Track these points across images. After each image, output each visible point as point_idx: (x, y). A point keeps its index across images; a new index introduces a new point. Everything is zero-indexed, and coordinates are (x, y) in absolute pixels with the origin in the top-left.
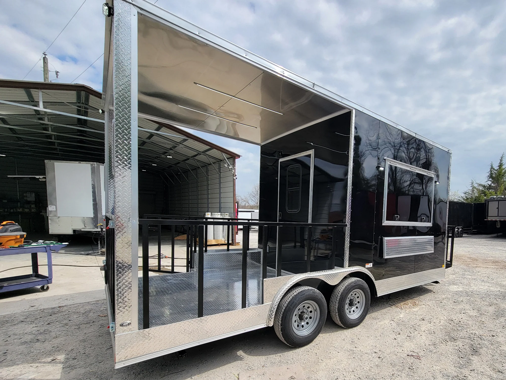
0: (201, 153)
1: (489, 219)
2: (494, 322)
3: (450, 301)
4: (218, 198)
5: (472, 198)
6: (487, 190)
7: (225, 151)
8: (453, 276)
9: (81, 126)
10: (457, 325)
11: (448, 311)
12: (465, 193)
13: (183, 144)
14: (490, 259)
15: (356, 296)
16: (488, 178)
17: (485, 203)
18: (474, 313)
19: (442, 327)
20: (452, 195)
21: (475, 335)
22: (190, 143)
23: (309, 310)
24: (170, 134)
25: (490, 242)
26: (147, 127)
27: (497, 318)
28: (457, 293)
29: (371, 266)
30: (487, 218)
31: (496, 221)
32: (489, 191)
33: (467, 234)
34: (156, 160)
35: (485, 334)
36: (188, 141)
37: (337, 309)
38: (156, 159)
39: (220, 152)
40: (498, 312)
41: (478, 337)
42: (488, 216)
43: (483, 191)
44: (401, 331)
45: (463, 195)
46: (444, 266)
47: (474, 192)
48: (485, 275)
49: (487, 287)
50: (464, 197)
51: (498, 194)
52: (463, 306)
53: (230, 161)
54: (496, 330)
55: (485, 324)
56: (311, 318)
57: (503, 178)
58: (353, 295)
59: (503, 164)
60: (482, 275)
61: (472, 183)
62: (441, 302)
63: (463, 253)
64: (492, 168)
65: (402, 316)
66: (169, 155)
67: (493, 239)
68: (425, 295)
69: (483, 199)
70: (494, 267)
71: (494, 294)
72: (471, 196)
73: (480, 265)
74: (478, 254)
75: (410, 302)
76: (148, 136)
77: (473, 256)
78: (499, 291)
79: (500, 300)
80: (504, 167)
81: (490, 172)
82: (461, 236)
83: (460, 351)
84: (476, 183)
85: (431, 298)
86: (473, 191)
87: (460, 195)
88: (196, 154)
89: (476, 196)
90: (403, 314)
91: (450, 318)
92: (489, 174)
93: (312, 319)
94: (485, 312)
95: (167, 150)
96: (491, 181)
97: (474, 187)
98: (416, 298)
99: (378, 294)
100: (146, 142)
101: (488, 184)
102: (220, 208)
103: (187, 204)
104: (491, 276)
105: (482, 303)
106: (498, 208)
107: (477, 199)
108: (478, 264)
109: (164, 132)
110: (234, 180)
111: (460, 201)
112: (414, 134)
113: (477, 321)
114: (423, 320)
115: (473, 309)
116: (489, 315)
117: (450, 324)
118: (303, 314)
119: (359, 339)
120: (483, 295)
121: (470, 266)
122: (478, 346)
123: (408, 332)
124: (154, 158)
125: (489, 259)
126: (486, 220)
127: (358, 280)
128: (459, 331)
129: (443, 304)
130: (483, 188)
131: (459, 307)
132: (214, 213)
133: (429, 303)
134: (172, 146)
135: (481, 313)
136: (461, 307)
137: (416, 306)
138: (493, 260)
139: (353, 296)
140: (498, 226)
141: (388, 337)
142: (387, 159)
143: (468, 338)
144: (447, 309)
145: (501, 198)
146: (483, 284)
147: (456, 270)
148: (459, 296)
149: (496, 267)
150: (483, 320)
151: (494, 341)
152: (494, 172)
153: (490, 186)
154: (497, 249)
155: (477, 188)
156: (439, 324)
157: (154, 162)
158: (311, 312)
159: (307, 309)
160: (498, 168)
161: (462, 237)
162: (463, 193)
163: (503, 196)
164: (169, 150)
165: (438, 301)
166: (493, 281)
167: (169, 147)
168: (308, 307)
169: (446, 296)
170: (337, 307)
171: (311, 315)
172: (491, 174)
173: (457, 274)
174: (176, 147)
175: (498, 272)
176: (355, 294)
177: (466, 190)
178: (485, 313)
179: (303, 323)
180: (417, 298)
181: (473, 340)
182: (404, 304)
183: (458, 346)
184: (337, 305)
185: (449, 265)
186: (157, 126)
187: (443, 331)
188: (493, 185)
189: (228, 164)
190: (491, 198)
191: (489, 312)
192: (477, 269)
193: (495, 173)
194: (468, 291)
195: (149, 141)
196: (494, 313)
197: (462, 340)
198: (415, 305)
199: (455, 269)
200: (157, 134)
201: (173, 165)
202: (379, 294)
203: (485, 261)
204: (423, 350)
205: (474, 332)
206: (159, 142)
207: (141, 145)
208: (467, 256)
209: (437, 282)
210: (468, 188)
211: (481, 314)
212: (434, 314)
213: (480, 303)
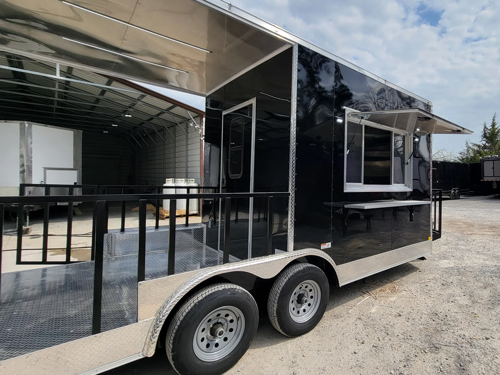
0: (165, 111)
1: (486, 179)
2: (488, 314)
3: (438, 283)
4: (184, 162)
5: (467, 158)
6: (482, 150)
7: (190, 108)
8: (445, 247)
9: (20, 80)
10: (443, 322)
11: (433, 299)
12: (461, 154)
13: (142, 100)
14: (487, 223)
15: (308, 289)
16: (482, 137)
17: (481, 163)
18: (464, 301)
19: (422, 327)
20: (448, 155)
21: (463, 339)
22: (149, 99)
23: (229, 318)
24: (124, 89)
25: (487, 204)
26: (96, 82)
27: (492, 308)
28: (448, 271)
29: (330, 246)
30: (483, 178)
31: (492, 182)
32: (484, 151)
33: (464, 196)
34: (116, 120)
35: (476, 336)
36: (146, 97)
37: (275, 312)
38: (116, 118)
39: (184, 109)
40: (494, 298)
41: (468, 342)
42: (484, 176)
43: (478, 151)
44: (366, 337)
45: (459, 155)
46: (431, 238)
47: (470, 152)
48: (480, 244)
49: (482, 261)
50: (459, 158)
51: (493, 154)
52: (452, 290)
53: (196, 120)
54: (491, 328)
55: (478, 318)
56: (231, 330)
57: (496, 137)
58: (303, 288)
59: (496, 123)
60: (477, 244)
61: (467, 143)
62: (426, 286)
63: (459, 217)
64: (485, 127)
65: (373, 311)
66: (127, 114)
67: (490, 200)
68: (409, 276)
69: (479, 159)
70: (491, 233)
71: (490, 271)
72: (467, 157)
73: (476, 231)
74: (474, 218)
75: (388, 286)
76: (100, 91)
77: (469, 221)
78: (496, 265)
79: (496, 279)
80: (496, 127)
81: (483, 132)
82: (457, 198)
83: (441, 371)
84: (471, 143)
85: (415, 280)
86: (468, 151)
87: (455, 155)
88: (160, 113)
89: (472, 157)
90: (376, 307)
91: (434, 310)
92: (483, 134)
93: (234, 332)
94: (478, 298)
95: (127, 109)
96: (485, 140)
97: (469, 147)
98: (396, 281)
99: (340, 283)
100: (100, 99)
101: (483, 144)
102: (187, 173)
103: (162, 168)
104: (487, 245)
105: (476, 284)
106: (493, 168)
107: (473, 158)
108: (474, 230)
109: (115, 87)
110: (201, 141)
111: (456, 162)
112: (384, 81)
113: (468, 313)
114: (400, 315)
115: (464, 294)
116: (483, 303)
117: (434, 321)
118: (216, 327)
119: (303, 356)
120: (478, 273)
121: (464, 233)
122: (467, 358)
123: (376, 338)
124: (114, 118)
125: (485, 223)
126: (482, 180)
127: (308, 268)
128: (443, 332)
129: (428, 289)
130: (477, 148)
131: (447, 293)
132: (177, 179)
133: (411, 288)
134: (130, 104)
135: (474, 299)
136: (449, 291)
137: (395, 293)
138: (490, 225)
139: (304, 290)
140: (495, 186)
141: (346, 348)
142: (347, 109)
143: (454, 344)
144: (432, 296)
145: (496, 157)
146: (478, 257)
147: (449, 239)
148: (449, 275)
149: (492, 233)
150: (476, 311)
151: (488, 347)
152: (487, 131)
153: (484, 145)
154: (494, 212)
155: (472, 147)
156: (419, 322)
157: (114, 122)
158: (232, 321)
159: (226, 318)
160: (491, 127)
161: (459, 199)
162: (459, 153)
163: (497, 156)
164: (128, 108)
165: (422, 284)
166: (489, 253)
167: (128, 104)
168: (227, 315)
169: (434, 276)
170: (275, 309)
171: (231, 326)
172: (485, 134)
173: (449, 245)
174: (135, 104)
175: (495, 240)
176: (306, 287)
177: (461, 150)
178: (479, 301)
179: (217, 341)
180: (398, 281)
181: (461, 348)
182: (380, 290)
183: (440, 360)
184: (276, 305)
185: (437, 235)
186: (106, 80)
187: (423, 333)
188: (487, 144)
189: (194, 123)
190: (487, 157)
191: (483, 298)
192: (473, 237)
193: (489, 132)
194: (460, 266)
195: (102, 97)
196: (489, 299)
197: (447, 347)
198: (394, 291)
199: (449, 237)
200: (109, 89)
201: (137, 126)
202: (342, 283)
203: (482, 227)
204: (389, 372)
205: (462, 332)
206: (114, 99)
207: (96, 103)
208: (463, 221)
209: (423, 259)
210: (464, 149)
211: (473, 302)
212: (415, 304)
213: (473, 284)
